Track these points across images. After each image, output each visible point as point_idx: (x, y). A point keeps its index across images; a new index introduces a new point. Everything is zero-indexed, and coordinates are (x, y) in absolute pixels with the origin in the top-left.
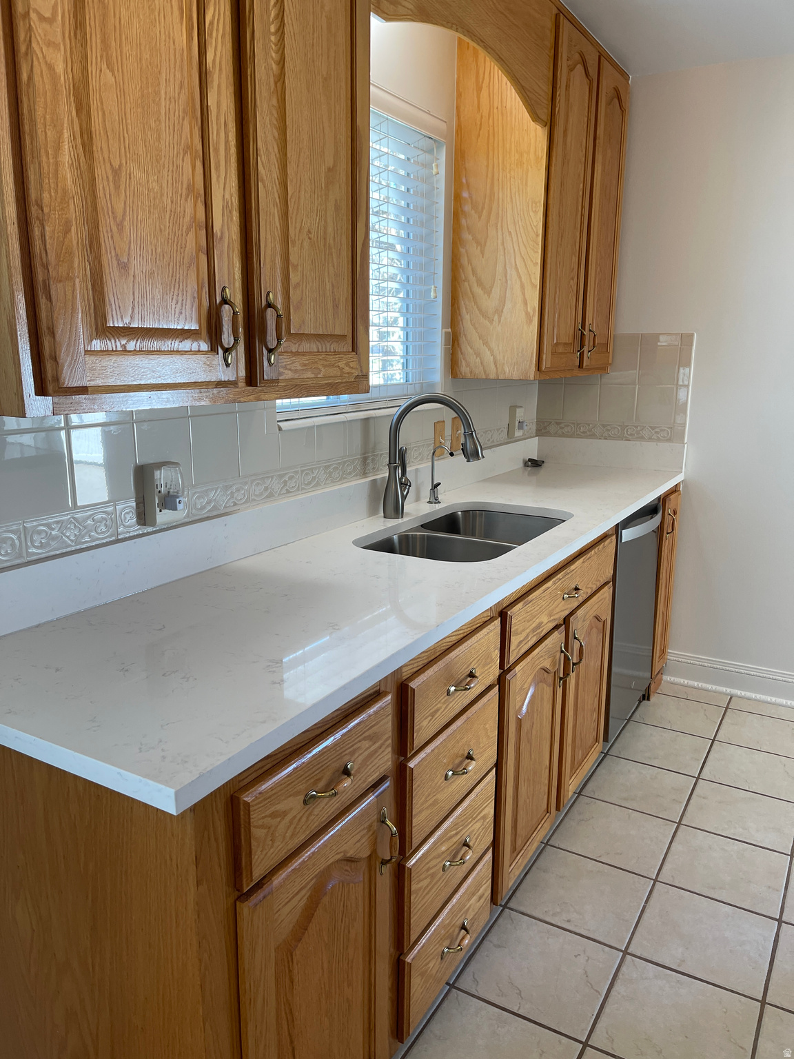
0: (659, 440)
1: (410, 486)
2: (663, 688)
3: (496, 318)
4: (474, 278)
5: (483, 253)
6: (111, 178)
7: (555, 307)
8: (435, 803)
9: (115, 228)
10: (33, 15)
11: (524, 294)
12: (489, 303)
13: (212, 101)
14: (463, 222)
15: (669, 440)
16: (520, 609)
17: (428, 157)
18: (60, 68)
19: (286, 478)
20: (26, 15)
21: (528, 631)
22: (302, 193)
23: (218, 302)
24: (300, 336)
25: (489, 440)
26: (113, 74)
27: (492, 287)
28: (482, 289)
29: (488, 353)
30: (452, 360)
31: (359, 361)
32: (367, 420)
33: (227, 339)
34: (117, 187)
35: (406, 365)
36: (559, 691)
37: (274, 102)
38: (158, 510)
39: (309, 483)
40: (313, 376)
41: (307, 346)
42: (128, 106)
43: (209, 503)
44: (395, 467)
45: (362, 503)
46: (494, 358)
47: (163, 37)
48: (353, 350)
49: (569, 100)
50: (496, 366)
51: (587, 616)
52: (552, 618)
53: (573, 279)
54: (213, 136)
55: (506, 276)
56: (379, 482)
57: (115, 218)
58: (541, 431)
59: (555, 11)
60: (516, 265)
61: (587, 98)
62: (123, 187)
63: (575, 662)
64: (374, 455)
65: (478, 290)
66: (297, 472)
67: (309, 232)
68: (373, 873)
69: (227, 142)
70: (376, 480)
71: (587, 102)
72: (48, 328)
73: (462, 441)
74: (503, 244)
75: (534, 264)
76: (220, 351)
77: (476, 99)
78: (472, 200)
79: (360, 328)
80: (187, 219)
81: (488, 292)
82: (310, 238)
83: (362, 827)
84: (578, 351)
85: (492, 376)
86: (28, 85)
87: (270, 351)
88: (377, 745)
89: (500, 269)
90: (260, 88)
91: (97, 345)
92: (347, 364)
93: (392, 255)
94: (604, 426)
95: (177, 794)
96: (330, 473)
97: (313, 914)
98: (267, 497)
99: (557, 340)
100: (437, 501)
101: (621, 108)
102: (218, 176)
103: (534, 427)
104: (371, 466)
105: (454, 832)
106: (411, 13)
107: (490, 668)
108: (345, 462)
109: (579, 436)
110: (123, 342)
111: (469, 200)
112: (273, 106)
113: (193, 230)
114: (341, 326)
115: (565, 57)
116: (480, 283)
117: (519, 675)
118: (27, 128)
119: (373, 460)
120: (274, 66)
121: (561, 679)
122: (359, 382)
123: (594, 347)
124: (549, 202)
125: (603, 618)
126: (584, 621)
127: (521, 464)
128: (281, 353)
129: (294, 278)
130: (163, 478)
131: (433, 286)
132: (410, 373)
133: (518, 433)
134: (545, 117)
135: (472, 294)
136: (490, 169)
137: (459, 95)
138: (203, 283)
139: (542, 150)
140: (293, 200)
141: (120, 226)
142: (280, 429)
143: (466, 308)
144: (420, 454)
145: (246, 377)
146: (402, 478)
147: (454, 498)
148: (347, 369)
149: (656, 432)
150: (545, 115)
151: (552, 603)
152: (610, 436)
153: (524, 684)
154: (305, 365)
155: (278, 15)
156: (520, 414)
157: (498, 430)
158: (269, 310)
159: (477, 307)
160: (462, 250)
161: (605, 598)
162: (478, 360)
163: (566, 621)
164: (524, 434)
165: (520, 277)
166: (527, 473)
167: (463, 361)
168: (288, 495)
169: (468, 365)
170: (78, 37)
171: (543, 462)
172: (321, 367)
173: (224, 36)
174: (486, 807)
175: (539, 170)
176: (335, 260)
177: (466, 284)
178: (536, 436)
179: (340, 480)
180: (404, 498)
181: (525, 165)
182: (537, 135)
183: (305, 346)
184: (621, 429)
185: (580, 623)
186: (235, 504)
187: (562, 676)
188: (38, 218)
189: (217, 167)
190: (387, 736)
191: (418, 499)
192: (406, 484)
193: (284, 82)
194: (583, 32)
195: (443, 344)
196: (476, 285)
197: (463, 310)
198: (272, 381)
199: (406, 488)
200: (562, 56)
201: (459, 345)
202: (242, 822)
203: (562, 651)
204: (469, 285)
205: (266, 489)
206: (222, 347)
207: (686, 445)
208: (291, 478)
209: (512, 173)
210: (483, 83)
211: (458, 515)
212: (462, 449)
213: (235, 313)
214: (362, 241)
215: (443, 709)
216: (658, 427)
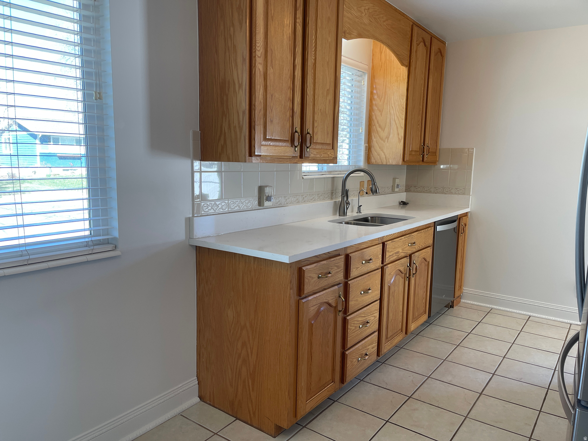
0: (459, 194)
1: (350, 204)
2: (461, 304)
3: (386, 140)
4: (378, 125)
5: (381, 114)
6: (271, 98)
7: (410, 136)
8: (357, 300)
9: (270, 111)
10: (257, 57)
11: (398, 131)
12: (383, 134)
13: (296, 74)
14: (374, 102)
15: (464, 194)
16: (390, 243)
17: (360, 78)
18: (261, 70)
19: (304, 196)
20: (255, 56)
21: (393, 252)
22: (319, 98)
23: (294, 132)
24: (316, 143)
25: (383, 192)
26: (273, 69)
27: (385, 128)
28: (381, 129)
29: (383, 154)
30: (368, 157)
31: (334, 153)
32: (333, 178)
33: (296, 143)
34: (272, 99)
35: (349, 159)
36: (407, 283)
37: (313, 71)
38: (265, 201)
39: (312, 200)
40: (319, 156)
41: (318, 146)
42: (276, 77)
43: (279, 201)
44: (344, 196)
45: (330, 210)
46: (385, 156)
47: (285, 57)
48: (332, 149)
49: (417, 57)
50: (386, 159)
51: (420, 257)
52: (404, 251)
53: (419, 125)
54: (296, 83)
55: (391, 124)
56: (337, 202)
57: (271, 108)
58: (408, 189)
59: (411, 23)
60: (395, 119)
61: (425, 55)
62: (273, 100)
63: (414, 273)
64: (335, 192)
65: (379, 129)
66: (307, 195)
67: (321, 110)
68: (336, 313)
69: (299, 84)
70: (336, 201)
71: (425, 56)
72: (254, 138)
73: (371, 186)
74: (390, 111)
75: (402, 119)
76: (294, 147)
77: (380, 56)
78: (377, 94)
79: (335, 141)
80: (288, 108)
81: (383, 130)
82: (321, 112)
83: (333, 295)
84: (422, 154)
85: (384, 163)
86: (254, 75)
87: (307, 148)
88: (339, 270)
89: (388, 120)
90: (309, 68)
91: (264, 143)
92: (330, 153)
93: (345, 115)
94: (435, 188)
95: (289, 257)
96: (319, 197)
97: (319, 315)
98: (297, 203)
99: (412, 149)
100: (360, 212)
101: (442, 56)
102: (296, 95)
103: (404, 188)
104: (334, 196)
105: (364, 315)
106: (356, 36)
107: (378, 260)
108: (325, 193)
109: (424, 192)
110: (270, 143)
111: (376, 94)
112: (312, 73)
113: (289, 111)
114: (329, 141)
115: (415, 41)
116: (380, 126)
117: (389, 268)
118: (253, 86)
119: (335, 194)
120: (313, 61)
121: (407, 277)
122: (334, 160)
123: (429, 153)
124: (408, 95)
125: (428, 260)
126: (418, 258)
127: (398, 203)
128: (311, 148)
129: (316, 125)
130: (268, 191)
131: (361, 128)
132: (351, 162)
133: (396, 190)
134: (407, 64)
135: (377, 131)
136: (385, 83)
137: (373, 55)
138: (290, 126)
139: (406, 76)
140: (316, 101)
141: (272, 110)
142: (303, 178)
143: (374, 136)
144: (354, 194)
145: (300, 155)
146: (346, 201)
147: (367, 211)
148: (330, 155)
149: (458, 191)
150: (407, 63)
151: (404, 245)
152: (438, 192)
153: (391, 273)
154: (317, 153)
155: (315, 46)
156: (397, 181)
157: (387, 188)
158: (308, 135)
159: (379, 136)
160: (373, 114)
161: (428, 252)
162: (379, 157)
163: (410, 256)
164: (399, 191)
165: (396, 124)
166: (400, 208)
167: (373, 158)
168: (305, 203)
169: (374, 159)
170: (266, 60)
171: (408, 203)
172: (322, 154)
173: (300, 54)
174: (376, 313)
175: (404, 83)
176: (328, 119)
177: (374, 127)
178: (405, 192)
179: (323, 200)
180: (347, 209)
181: (399, 81)
182: (404, 70)
183: (318, 147)
184: (443, 189)
185: (416, 258)
186: (287, 204)
187: (408, 276)
188: (254, 109)
189: (296, 92)
190: (342, 268)
191: (352, 211)
192: (348, 203)
193: (316, 65)
194: (424, 30)
195: (364, 150)
196: (378, 127)
197: (373, 137)
198: (307, 157)
199: (348, 205)
200: (414, 41)
201: (371, 151)
202: (302, 275)
203: (408, 266)
204: (375, 127)
205: (297, 199)
206: (294, 145)
207: (471, 196)
208: (306, 196)
209: (394, 84)
210: (382, 50)
211: (369, 218)
212: (371, 190)
213: (299, 135)
214: (337, 112)
215: (360, 268)
216: (459, 188)
